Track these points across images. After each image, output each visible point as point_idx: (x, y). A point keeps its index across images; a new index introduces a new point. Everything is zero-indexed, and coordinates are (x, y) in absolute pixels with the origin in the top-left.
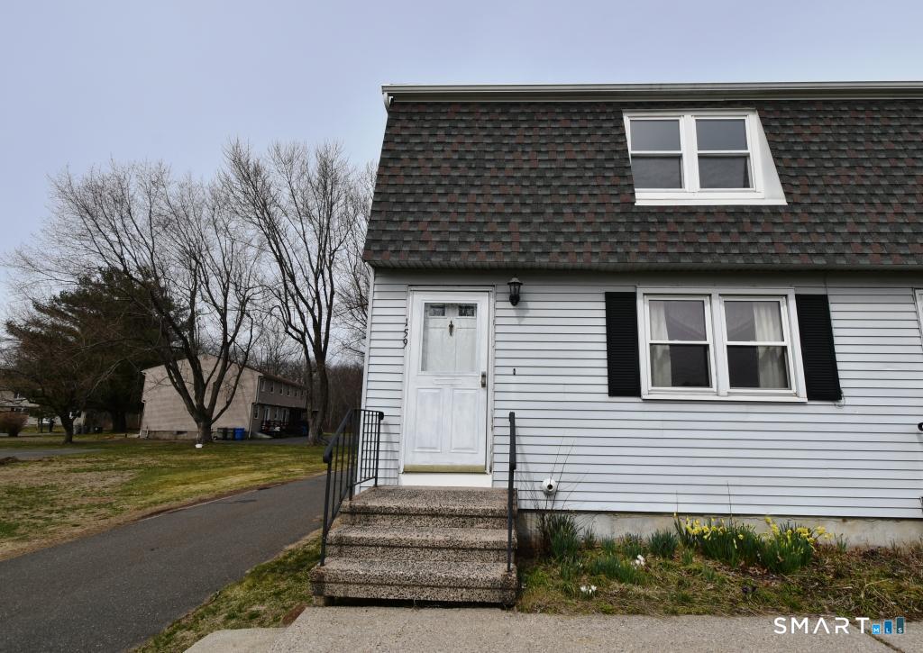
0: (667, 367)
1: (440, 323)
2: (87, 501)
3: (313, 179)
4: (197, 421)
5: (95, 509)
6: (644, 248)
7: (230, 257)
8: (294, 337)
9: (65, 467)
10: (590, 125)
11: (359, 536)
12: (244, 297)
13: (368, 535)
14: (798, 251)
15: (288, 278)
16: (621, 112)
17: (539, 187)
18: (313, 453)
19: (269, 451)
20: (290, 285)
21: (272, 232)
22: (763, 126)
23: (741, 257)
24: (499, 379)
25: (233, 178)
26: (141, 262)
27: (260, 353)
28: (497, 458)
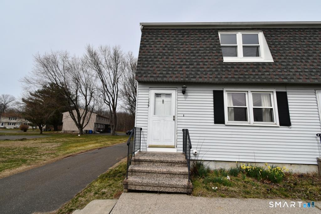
0: (233, 114)
1: (159, 100)
2: (47, 152)
3: (112, 57)
4: (78, 128)
5: (50, 155)
6: (227, 76)
7: (88, 80)
8: (106, 104)
9: (40, 141)
10: (207, 36)
11: (138, 169)
12: (92, 92)
13: (141, 169)
14: (278, 77)
15: (105, 86)
16: (218, 32)
17: (191, 56)
18: (112, 138)
19: (100, 137)
20: (105, 88)
21: (100, 72)
22: (265, 36)
23: (259, 79)
24: (179, 118)
25: (88, 56)
26: (61, 81)
27: (96, 108)
28: (178, 143)
